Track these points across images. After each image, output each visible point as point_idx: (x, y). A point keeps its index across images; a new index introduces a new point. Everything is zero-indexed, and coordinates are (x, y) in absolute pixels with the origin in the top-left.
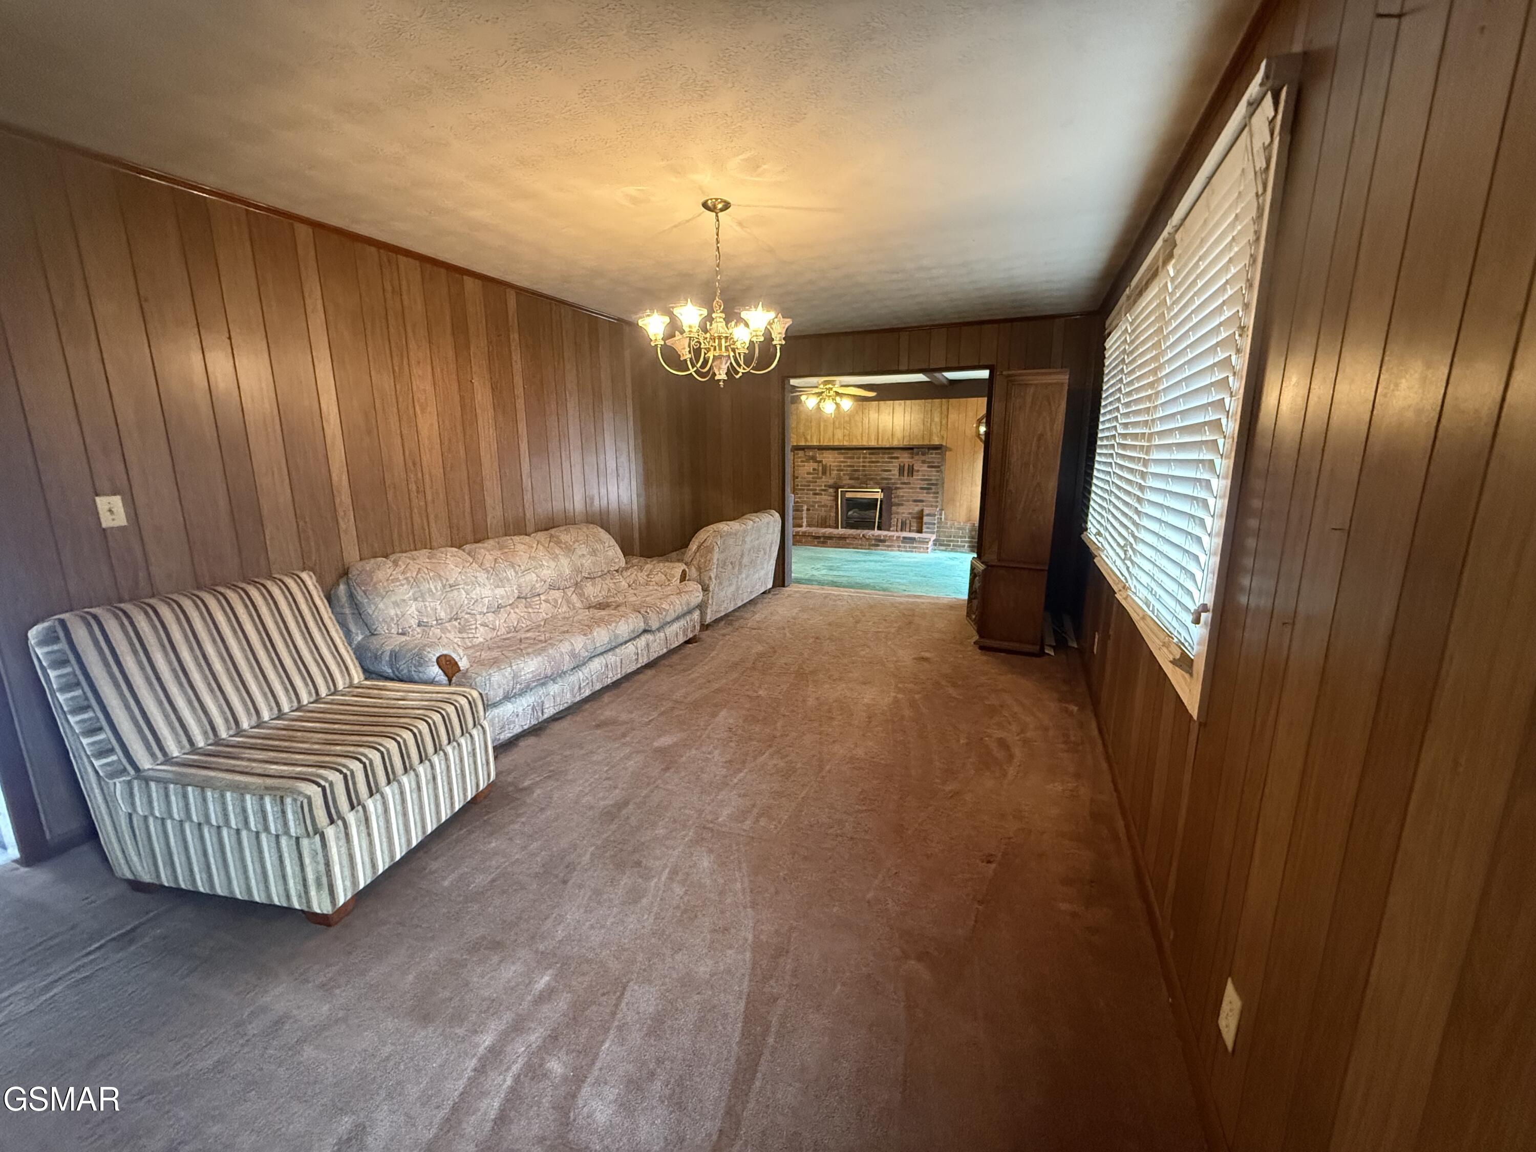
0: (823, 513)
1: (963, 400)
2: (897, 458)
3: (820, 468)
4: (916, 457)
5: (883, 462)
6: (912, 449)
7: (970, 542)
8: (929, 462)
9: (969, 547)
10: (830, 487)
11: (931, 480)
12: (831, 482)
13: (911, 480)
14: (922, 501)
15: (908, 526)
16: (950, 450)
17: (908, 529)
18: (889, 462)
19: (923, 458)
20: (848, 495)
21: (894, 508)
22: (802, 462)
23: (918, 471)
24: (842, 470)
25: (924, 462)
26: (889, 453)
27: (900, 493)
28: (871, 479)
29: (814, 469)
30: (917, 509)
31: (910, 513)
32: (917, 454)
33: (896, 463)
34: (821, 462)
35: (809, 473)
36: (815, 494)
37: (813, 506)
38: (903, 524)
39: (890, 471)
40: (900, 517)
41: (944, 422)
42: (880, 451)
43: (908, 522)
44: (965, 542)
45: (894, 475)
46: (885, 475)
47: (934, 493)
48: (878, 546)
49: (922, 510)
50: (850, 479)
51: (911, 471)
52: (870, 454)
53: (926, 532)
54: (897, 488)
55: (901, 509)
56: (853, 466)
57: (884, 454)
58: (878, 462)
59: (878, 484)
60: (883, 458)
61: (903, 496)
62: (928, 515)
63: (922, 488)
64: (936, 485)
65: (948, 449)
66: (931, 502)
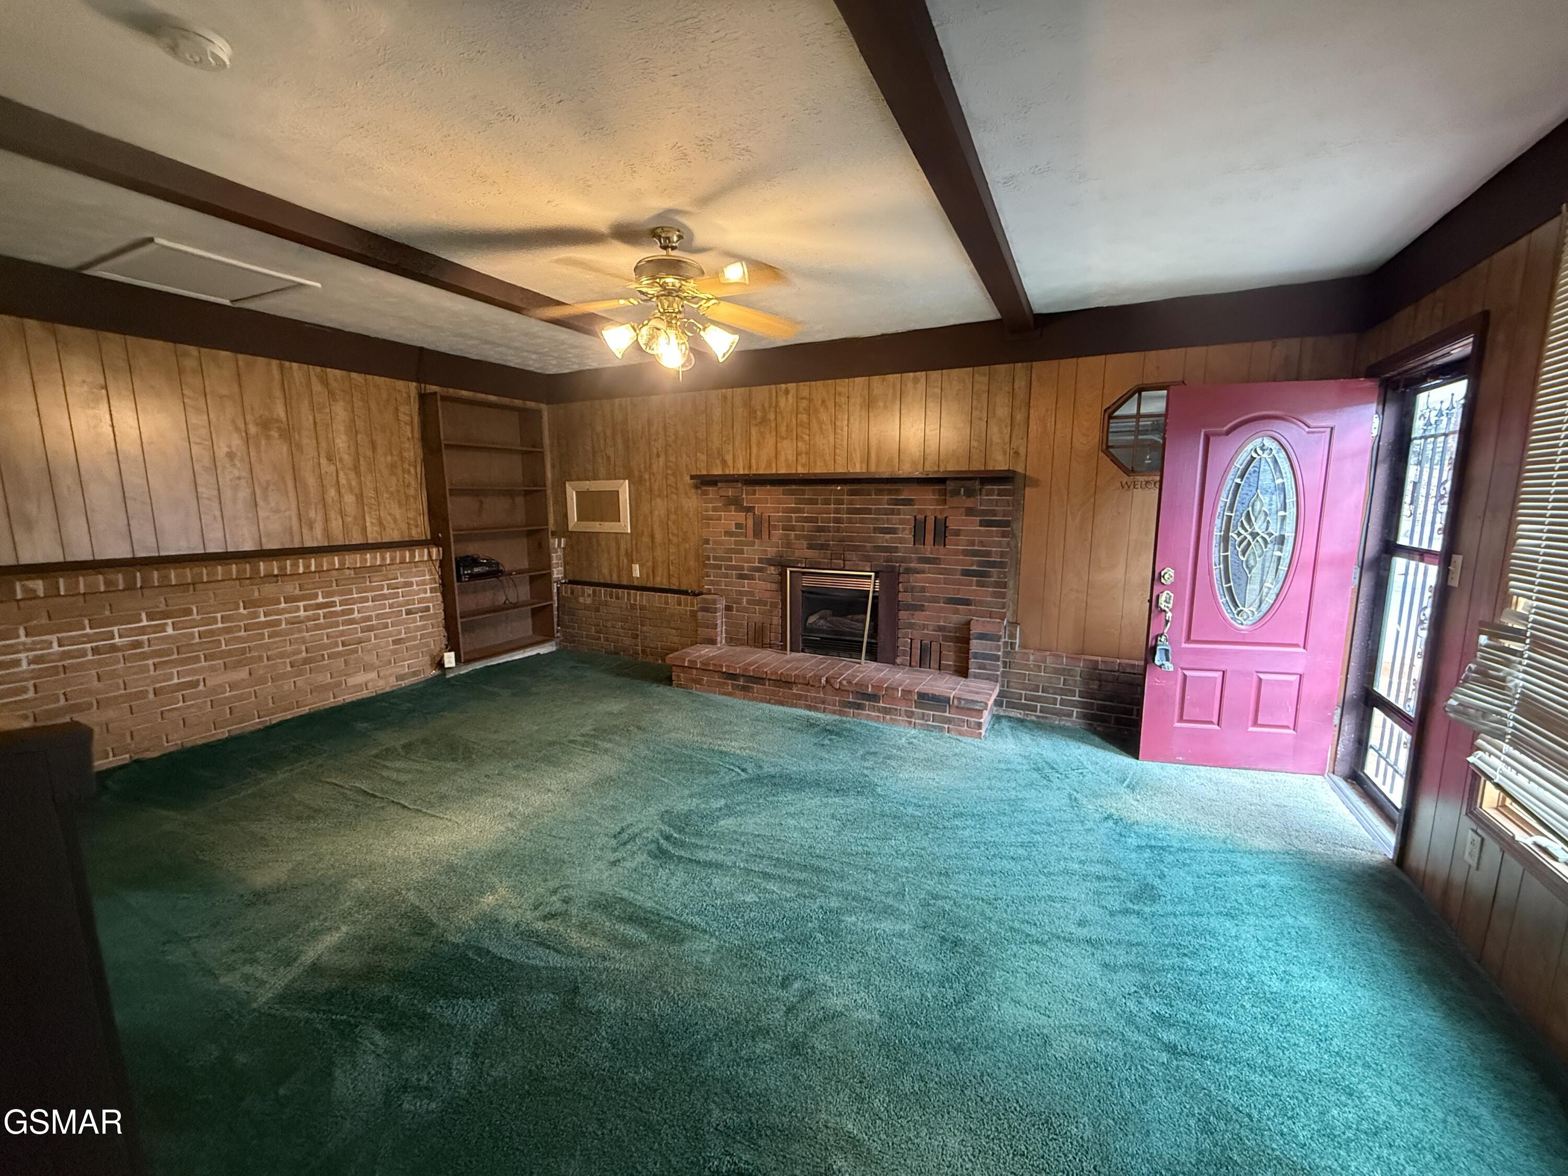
0: (757, 618)
1: (1068, 364)
2: (909, 502)
3: (750, 523)
4: (953, 501)
5: (878, 512)
6: (941, 481)
7: (1084, 705)
8: (984, 513)
9: (1085, 716)
10: (770, 562)
11: (988, 554)
12: (771, 552)
13: (940, 552)
14: (967, 602)
15: (935, 656)
16: (1035, 483)
17: (934, 664)
18: (892, 512)
19: (969, 503)
20: (807, 582)
21: (903, 615)
22: (715, 509)
23: (957, 533)
24: (792, 529)
25: (970, 512)
26: (890, 492)
27: (917, 580)
28: (855, 549)
29: (738, 526)
30: (954, 618)
31: (940, 629)
32: (956, 493)
33: (906, 515)
34: (750, 509)
35: (727, 533)
36: (741, 577)
37: (739, 602)
38: (925, 652)
39: (892, 531)
40: (917, 634)
41: (1019, 417)
42: (872, 487)
43: (935, 647)
44: (1073, 704)
45: (902, 540)
46: (884, 540)
47: (997, 584)
48: (860, 707)
49: (968, 623)
50: (810, 547)
51: (942, 533)
52: (852, 493)
53: (977, 676)
54: (908, 571)
55: (919, 618)
56: (815, 520)
57: (880, 492)
58: (869, 511)
59: (867, 559)
60: (879, 502)
61: (923, 589)
62: (982, 637)
63: (966, 573)
64: (1001, 565)
65: (1027, 481)
66: (988, 604)
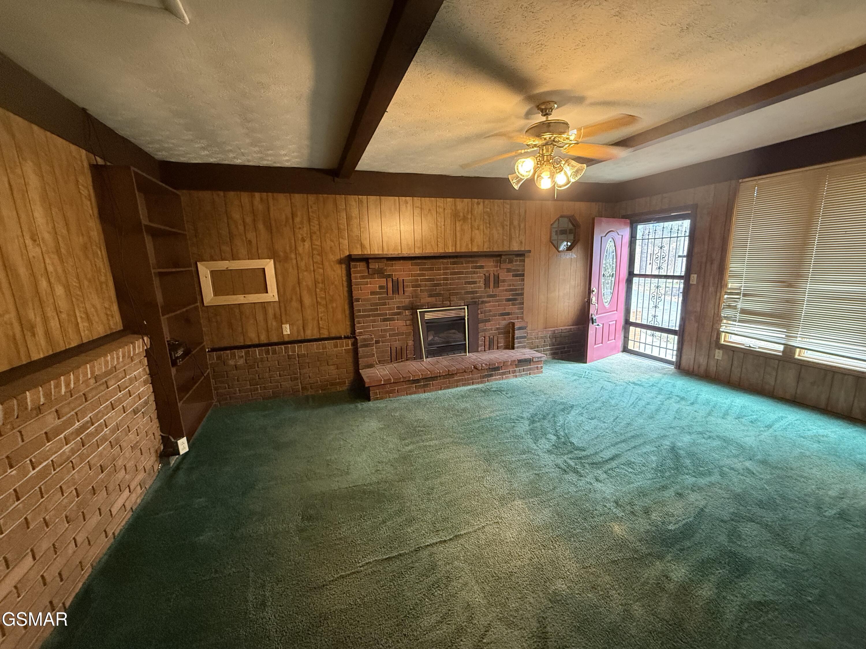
0: (397, 344)
2: (482, 267)
3: (390, 285)
4: (503, 266)
5: (467, 273)
6: (500, 256)
8: (515, 270)
10: (405, 308)
11: (516, 290)
12: (406, 301)
13: (497, 291)
14: (508, 314)
15: (496, 343)
16: (528, 255)
17: (495, 347)
18: (474, 273)
19: (509, 266)
20: (428, 316)
21: (481, 325)
22: (363, 277)
23: (504, 281)
24: (419, 286)
25: (509, 270)
26: (472, 262)
27: (488, 307)
28: (457, 294)
29: (381, 287)
30: (504, 323)
31: (498, 329)
32: (505, 262)
33: (481, 273)
34: (390, 276)
35: (373, 293)
36: (385, 320)
37: (384, 336)
38: (491, 342)
39: (475, 283)
40: (487, 334)
42: (462, 260)
43: (495, 338)
45: (479, 287)
46: (470, 288)
47: (519, 304)
49: (513, 324)
50: (430, 296)
51: (497, 281)
52: (454, 263)
53: (518, 347)
54: (483, 302)
55: (488, 326)
56: (433, 280)
57: (468, 262)
58: (462, 273)
59: (462, 299)
60: (467, 268)
61: (490, 311)
62: (520, 328)
63: (508, 300)
64: (520, 294)
65: (526, 255)
66: (517, 313)
